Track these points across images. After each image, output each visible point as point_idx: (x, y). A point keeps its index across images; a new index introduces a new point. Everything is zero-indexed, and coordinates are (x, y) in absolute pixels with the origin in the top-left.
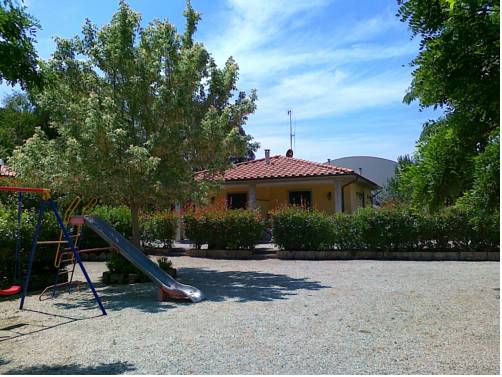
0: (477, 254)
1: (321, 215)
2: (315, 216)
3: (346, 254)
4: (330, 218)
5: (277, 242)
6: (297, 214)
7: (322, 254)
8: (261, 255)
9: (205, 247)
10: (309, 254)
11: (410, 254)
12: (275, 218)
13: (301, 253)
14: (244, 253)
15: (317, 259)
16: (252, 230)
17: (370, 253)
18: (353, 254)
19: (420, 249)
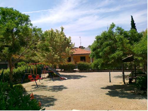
0: (117, 70)
1: (87, 63)
2: (86, 63)
3: (92, 71)
4: (89, 64)
5: (78, 69)
6: (82, 63)
7: (87, 71)
8: (75, 71)
9: (63, 70)
10: (85, 71)
11: (105, 71)
12: (78, 64)
13: (83, 71)
14: (71, 71)
15: (86, 72)
16: (73, 66)
17: (97, 71)
18: (94, 71)
19: (107, 70)
